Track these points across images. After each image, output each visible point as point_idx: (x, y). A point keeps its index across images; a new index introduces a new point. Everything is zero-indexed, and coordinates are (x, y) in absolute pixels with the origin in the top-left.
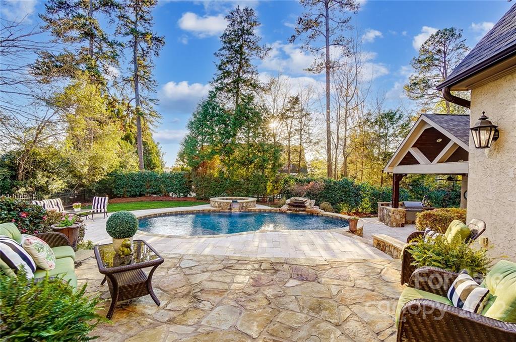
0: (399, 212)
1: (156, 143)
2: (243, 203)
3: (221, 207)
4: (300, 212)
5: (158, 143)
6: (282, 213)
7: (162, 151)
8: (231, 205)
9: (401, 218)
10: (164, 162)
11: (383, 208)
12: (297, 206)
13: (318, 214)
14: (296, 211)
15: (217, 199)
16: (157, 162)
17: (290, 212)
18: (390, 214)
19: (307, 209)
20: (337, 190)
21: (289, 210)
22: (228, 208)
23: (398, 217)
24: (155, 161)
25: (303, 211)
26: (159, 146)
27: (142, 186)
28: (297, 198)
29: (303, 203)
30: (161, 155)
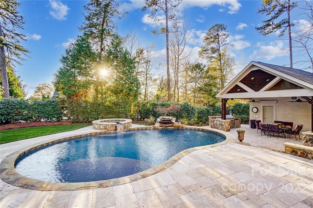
0: (228, 122)
1: (17, 76)
2: (125, 124)
3: (106, 128)
4: (169, 127)
5: (19, 77)
6: (155, 129)
7: (23, 83)
8: (116, 127)
9: (229, 125)
10: (26, 93)
11: (214, 120)
12: (165, 123)
13: (183, 127)
14: (166, 127)
15: (98, 122)
16: (19, 93)
17: (161, 128)
18: (222, 123)
19: (174, 125)
20: (182, 110)
21: (161, 126)
22: (114, 129)
23: (227, 125)
24: (17, 91)
25: (171, 126)
26: (20, 80)
27: (9, 114)
28: (164, 117)
29: (170, 120)
30: (22, 86)
